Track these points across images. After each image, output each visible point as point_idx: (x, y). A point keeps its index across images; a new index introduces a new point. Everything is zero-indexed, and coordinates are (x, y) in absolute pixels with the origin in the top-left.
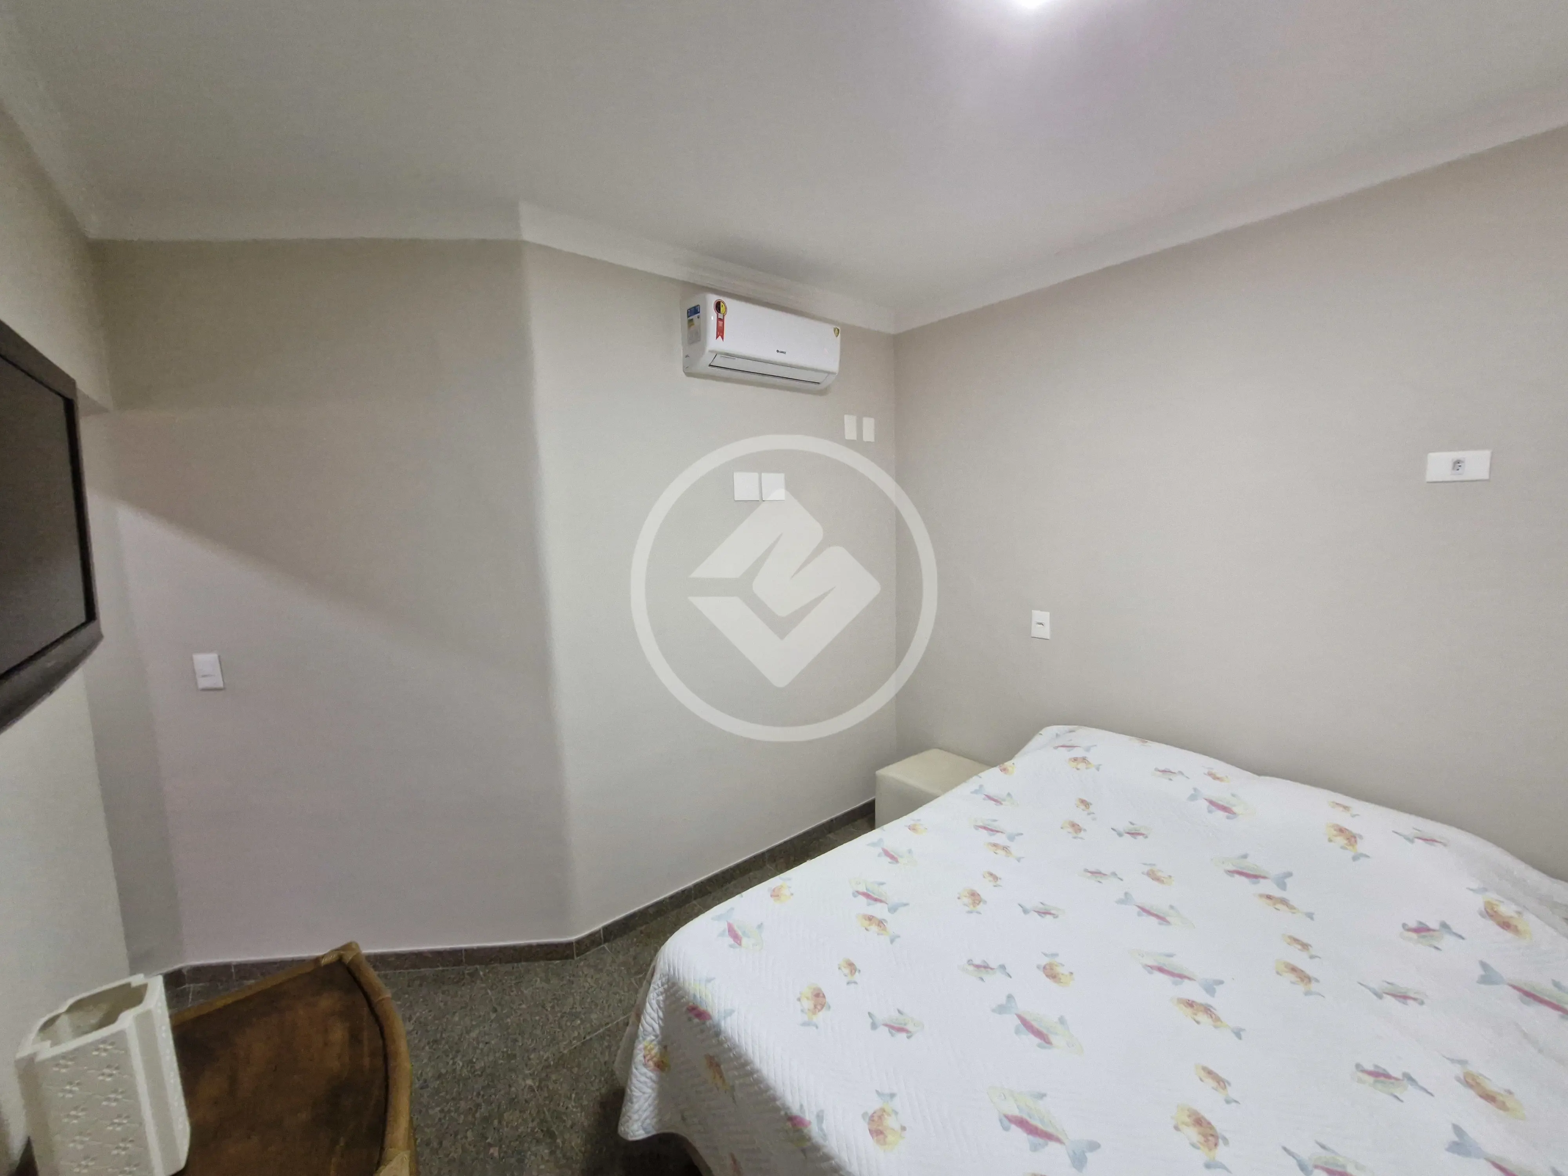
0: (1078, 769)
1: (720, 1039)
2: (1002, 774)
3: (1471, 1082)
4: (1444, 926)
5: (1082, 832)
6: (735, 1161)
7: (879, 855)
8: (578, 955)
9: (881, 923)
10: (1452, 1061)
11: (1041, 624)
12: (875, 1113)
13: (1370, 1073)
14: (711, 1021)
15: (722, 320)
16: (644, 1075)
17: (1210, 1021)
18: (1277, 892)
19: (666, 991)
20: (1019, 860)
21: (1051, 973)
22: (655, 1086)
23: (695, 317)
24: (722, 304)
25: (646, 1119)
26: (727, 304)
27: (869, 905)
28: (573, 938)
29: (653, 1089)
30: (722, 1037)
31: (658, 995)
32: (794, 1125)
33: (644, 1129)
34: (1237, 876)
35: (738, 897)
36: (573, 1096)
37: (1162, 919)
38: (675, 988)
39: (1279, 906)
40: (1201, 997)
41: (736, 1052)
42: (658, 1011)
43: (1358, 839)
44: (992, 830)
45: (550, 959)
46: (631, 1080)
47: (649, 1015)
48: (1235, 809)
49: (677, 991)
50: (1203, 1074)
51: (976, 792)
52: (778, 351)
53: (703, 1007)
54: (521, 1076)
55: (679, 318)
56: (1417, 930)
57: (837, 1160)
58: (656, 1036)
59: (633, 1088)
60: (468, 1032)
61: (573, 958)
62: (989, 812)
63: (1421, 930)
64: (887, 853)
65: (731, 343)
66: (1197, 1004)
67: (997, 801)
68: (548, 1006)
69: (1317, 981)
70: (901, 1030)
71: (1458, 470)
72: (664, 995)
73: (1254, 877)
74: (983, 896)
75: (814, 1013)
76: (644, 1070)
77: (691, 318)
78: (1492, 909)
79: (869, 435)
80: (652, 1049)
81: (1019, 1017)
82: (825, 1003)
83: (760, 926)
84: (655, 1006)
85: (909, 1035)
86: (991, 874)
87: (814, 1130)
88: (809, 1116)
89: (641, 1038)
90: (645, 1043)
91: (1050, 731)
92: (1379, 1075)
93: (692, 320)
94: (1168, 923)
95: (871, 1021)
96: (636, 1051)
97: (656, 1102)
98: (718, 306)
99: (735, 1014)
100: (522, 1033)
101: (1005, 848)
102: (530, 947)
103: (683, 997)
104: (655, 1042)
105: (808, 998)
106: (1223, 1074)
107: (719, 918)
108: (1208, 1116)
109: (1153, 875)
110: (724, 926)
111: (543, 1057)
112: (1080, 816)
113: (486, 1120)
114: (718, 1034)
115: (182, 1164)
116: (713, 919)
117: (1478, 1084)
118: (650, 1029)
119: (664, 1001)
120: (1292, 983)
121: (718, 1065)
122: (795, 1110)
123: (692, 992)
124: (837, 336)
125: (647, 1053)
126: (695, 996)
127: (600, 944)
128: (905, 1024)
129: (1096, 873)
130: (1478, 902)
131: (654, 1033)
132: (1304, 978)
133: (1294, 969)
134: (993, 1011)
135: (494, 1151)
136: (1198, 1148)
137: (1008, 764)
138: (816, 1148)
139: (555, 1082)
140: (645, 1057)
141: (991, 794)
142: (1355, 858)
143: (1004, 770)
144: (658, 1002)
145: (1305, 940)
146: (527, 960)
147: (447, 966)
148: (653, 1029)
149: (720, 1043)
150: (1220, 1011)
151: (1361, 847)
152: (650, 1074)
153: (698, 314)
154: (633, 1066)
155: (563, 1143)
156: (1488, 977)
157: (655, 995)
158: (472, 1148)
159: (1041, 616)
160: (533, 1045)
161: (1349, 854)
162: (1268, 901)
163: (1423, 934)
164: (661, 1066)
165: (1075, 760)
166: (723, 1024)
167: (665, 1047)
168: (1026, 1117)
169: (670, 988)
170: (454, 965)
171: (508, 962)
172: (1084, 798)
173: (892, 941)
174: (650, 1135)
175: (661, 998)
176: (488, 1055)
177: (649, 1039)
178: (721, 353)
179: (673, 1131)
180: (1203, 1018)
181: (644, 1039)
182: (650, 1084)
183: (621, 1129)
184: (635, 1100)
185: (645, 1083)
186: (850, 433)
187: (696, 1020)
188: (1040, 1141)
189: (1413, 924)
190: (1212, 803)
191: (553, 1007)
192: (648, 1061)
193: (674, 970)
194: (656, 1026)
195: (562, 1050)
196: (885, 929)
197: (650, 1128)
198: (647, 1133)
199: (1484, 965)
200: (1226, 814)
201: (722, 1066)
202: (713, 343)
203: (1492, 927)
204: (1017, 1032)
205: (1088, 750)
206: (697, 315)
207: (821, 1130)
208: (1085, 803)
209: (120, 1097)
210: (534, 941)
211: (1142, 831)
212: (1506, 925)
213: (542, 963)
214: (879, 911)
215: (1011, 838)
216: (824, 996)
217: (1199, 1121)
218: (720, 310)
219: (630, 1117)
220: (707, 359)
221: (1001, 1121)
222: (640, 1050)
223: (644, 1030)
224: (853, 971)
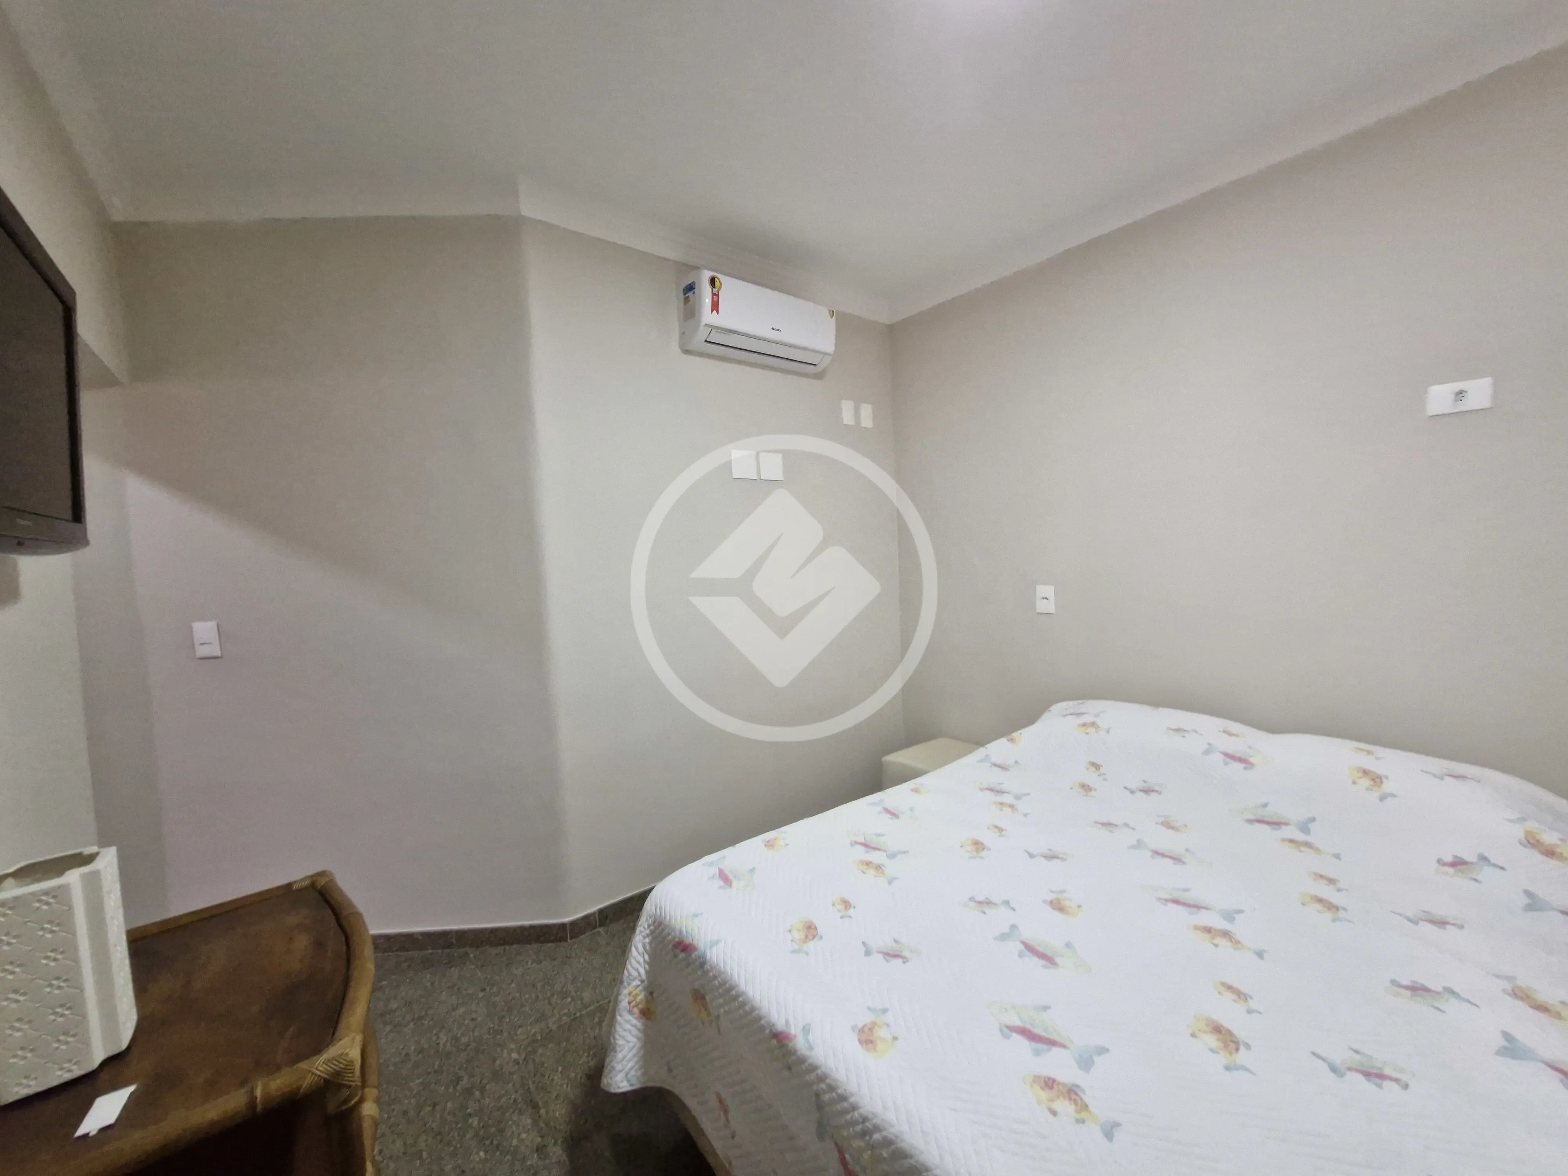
0: (1087, 734)
1: (705, 969)
2: (1009, 744)
3: (1521, 995)
4: (1483, 859)
5: (1093, 791)
6: (721, 1101)
7: (880, 813)
8: (571, 938)
9: (879, 868)
10: (1498, 977)
11: (1046, 598)
12: (865, 1025)
13: (1407, 988)
14: (696, 953)
15: (717, 295)
16: (628, 1022)
17: (1229, 944)
18: (1301, 837)
19: (652, 932)
20: (1025, 815)
21: (1058, 906)
22: (640, 1035)
23: (690, 294)
24: (716, 279)
25: (631, 1068)
26: (721, 280)
27: (867, 852)
28: (567, 920)
29: (638, 1039)
30: (707, 966)
31: (644, 938)
32: (779, 1041)
33: (628, 1081)
34: (1258, 825)
35: (730, 848)
36: (560, 1069)
37: (1177, 860)
38: (662, 926)
39: (1302, 849)
40: (1221, 924)
41: (721, 979)
42: (643, 954)
43: (1384, 780)
44: (998, 792)
45: (543, 942)
46: (615, 1028)
47: (635, 958)
48: (1252, 760)
49: (663, 930)
50: (1222, 989)
51: (982, 761)
52: (773, 329)
53: (688, 941)
54: (505, 1051)
55: (675, 297)
56: (1453, 864)
57: (823, 1069)
58: (642, 981)
59: (617, 1037)
60: (454, 1010)
61: (566, 940)
62: (996, 777)
63: (1458, 863)
64: (887, 811)
65: (725, 318)
66: (1215, 930)
67: (1003, 768)
68: (539, 986)
69: (1345, 909)
70: (896, 956)
71: (1461, 400)
72: (650, 937)
73: (1276, 824)
74: (987, 844)
75: (805, 942)
76: (628, 1017)
77: (687, 295)
78: (1534, 837)
79: (867, 421)
80: (637, 995)
81: (1023, 943)
82: (817, 934)
83: (752, 870)
84: (641, 949)
85: (904, 960)
86: (996, 827)
87: (800, 1044)
88: (795, 1030)
89: (625, 984)
90: (630, 988)
91: (1058, 708)
92: (1417, 989)
93: (688, 296)
94: (1184, 863)
95: (865, 949)
96: (621, 997)
97: (642, 1052)
98: (713, 281)
99: (722, 945)
100: (510, 1010)
101: (1011, 806)
102: (522, 929)
103: (669, 934)
104: (640, 988)
105: (799, 930)
106: (1243, 989)
107: (711, 864)
108: (1227, 1024)
109: (1168, 825)
110: (714, 870)
111: (530, 1031)
112: (1091, 778)
113: (468, 1092)
114: (702, 965)
115: (124, 1045)
116: (703, 865)
117: (1528, 997)
118: (635, 974)
119: (650, 943)
120: (1320, 912)
121: (703, 997)
122: (780, 1025)
123: (678, 927)
124: (832, 317)
125: (633, 999)
126: (681, 932)
127: (595, 927)
128: (901, 952)
129: (1108, 825)
130: (1519, 832)
131: (639, 978)
132: (1332, 907)
133: (1320, 900)
134: (995, 938)
135: (474, 1122)
136: (1218, 1053)
137: (1015, 735)
138: (802, 1060)
139: (542, 1055)
140: (629, 1003)
141: (998, 762)
142: (1382, 798)
143: (1012, 740)
144: (644, 947)
145: (1331, 875)
146: (520, 942)
147: (437, 949)
148: (639, 974)
149: (706, 973)
150: (1239, 935)
151: (1388, 787)
152: (634, 1022)
153: (693, 291)
154: (617, 1014)
155: (547, 1113)
156: (1534, 903)
157: (641, 937)
158: (449, 1118)
159: (1045, 590)
160: (519, 1022)
161: (1375, 794)
162: (1292, 845)
163: (1459, 867)
164: (646, 1013)
165: (1084, 725)
166: (708, 955)
167: (651, 993)
168: (1028, 1026)
169: (656, 928)
170: (443, 948)
171: (498, 945)
172: (1093, 760)
173: (890, 883)
174: (633, 1088)
175: (647, 940)
176: (473, 1031)
177: (634, 983)
178: (717, 328)
179: (657, 1084)
180: (1222, 942)
181: (629, 984)
182: (635, 1032)
183: (605, 1081)
184: (618, 1049)
185: (630, 1031)
186: (848, 418)
187: (682, 955)
188: (1045, 1047)
189: (1449, 859)
190: (1227, 755)
191: (543, 986)
192: (633, 1007)
193: (661, 908)
194: (642, 971)
195: (550, 1025)
196: (883, 872)
197: (634, 1081)
198: (631, 1085)
199: (1528, 893)
200: (1244, 765)
201: (707, 998)
202: (708, 317)
203: (1537, 857)
204: (1020, 955)
205: (1097, 715)
206: (692, 293)
207: (808, 1041)
208: (1096, 766)
209: (59, 957)
210: (527, 923)
211: (1156, 788)
212: (1550, 853)
213: (535, 946)
214: (876, 857)
215: (1018, 797)
216: (816, 928)
217: (1218, 1029)
218: (714, 285)
219: (613, 1068)
220: (702, 334)
221: (1001, 1031)
222: (625, 995)
223: (630, 975)
224: (848, 907)
